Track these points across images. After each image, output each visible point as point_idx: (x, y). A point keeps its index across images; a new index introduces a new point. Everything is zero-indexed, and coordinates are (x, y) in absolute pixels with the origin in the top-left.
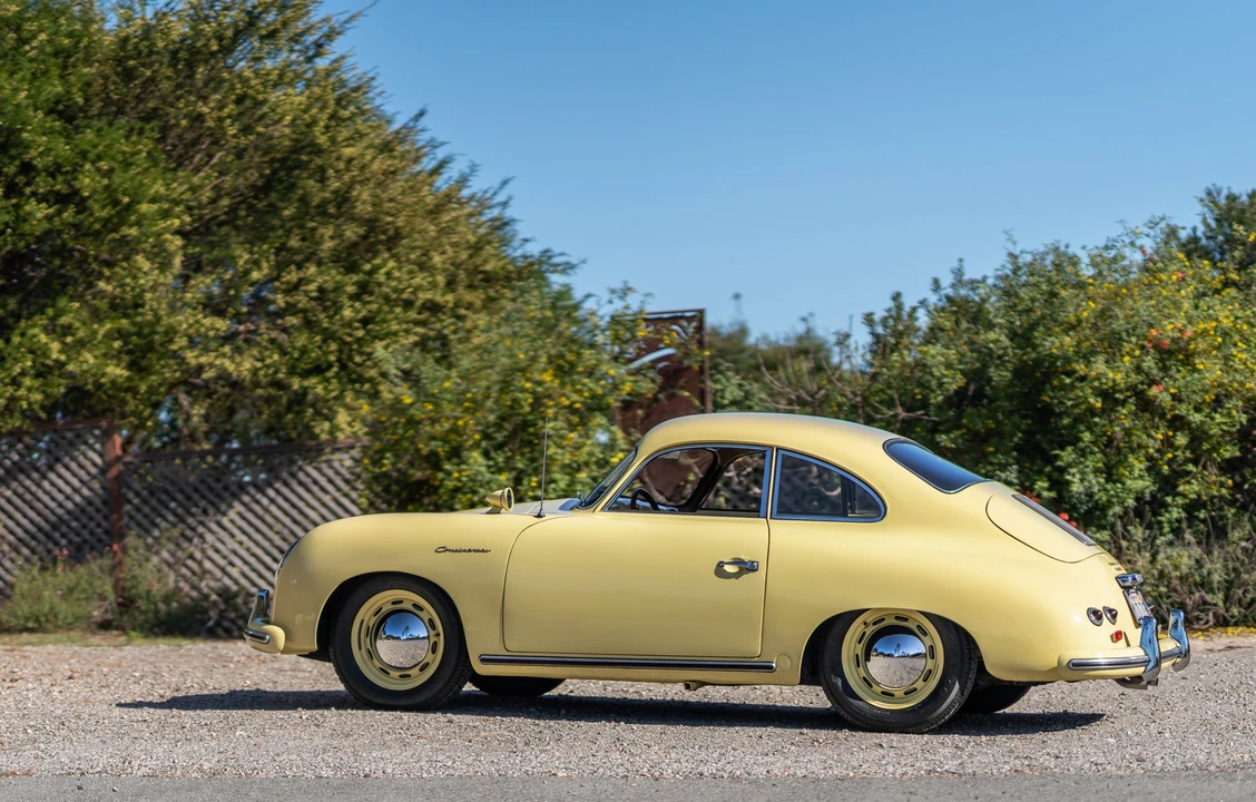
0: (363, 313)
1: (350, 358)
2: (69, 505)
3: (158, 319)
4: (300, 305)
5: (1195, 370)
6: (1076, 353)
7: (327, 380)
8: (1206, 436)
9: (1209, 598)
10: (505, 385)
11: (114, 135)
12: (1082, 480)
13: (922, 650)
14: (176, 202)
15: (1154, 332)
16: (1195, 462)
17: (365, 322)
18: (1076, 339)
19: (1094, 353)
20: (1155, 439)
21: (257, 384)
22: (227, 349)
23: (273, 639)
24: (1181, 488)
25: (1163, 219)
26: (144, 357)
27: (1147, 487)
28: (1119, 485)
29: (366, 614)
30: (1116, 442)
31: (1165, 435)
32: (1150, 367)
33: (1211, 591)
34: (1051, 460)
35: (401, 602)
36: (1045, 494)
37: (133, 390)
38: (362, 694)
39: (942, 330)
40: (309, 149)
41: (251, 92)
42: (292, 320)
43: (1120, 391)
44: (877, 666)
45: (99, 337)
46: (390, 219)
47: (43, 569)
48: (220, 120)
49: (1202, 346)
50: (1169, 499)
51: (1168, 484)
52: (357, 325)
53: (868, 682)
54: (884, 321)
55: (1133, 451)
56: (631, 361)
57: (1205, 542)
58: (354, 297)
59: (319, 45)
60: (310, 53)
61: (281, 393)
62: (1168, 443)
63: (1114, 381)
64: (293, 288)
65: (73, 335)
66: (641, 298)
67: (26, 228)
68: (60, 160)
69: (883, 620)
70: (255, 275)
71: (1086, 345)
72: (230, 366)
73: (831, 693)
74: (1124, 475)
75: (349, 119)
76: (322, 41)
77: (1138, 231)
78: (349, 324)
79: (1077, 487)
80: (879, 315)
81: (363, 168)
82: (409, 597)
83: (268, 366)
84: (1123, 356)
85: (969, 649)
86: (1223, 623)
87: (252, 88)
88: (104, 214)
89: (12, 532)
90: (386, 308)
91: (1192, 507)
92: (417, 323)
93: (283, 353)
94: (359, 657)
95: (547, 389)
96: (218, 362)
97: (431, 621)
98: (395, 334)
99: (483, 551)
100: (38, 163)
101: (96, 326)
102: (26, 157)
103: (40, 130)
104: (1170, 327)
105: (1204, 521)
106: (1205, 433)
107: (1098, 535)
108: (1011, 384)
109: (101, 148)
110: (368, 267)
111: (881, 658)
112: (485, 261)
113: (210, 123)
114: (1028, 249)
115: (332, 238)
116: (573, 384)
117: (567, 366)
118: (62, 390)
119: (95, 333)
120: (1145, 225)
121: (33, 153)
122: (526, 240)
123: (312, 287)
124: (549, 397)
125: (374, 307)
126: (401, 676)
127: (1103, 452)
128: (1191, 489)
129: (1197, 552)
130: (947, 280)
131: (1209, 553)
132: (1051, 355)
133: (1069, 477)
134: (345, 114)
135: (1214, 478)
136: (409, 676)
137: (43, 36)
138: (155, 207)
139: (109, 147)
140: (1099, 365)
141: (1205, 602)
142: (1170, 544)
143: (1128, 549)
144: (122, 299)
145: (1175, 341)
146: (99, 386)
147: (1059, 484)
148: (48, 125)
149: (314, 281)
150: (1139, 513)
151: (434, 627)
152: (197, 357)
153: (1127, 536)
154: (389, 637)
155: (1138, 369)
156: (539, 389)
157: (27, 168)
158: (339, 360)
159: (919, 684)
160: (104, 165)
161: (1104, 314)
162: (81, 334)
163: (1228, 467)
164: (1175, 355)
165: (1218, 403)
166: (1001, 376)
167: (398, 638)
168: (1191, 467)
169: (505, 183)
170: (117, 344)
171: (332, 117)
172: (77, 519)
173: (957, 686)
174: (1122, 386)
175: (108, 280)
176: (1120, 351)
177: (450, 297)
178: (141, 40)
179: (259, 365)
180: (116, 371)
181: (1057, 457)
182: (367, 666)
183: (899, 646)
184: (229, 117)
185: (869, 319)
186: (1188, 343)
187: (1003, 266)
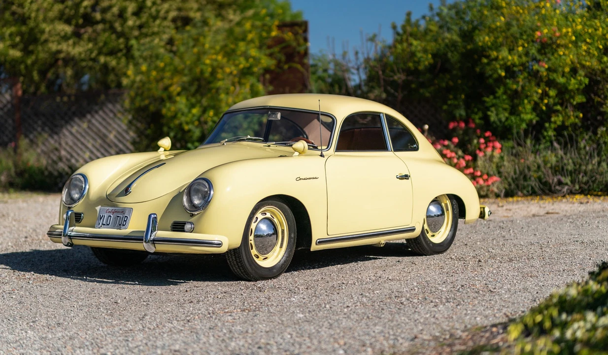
0: (138, 23)
3: (37, 26)
4: (108, 19)
5: (558, 55)
6: (492, 45)
7: (120, 59)
9: (563, 179)
12: (496, 114)
15: (538, 34)
16: (562, 105)
17: (140, 27)
18: (492, 37)
19: (503, 45)
20: (537, 92)
21: (82, 60)
24: (553, 119)
27: (534, 118)
28: (518, 117)
31: (544, 90)
32: (534, 53)
34: (483, 103)
37: (24, 62)
39: (430, 31)
43: (516, 67)
45: (7, 34)
49: (564, 41)
50: (547, 125)
51: (545, 116)
52: (135, 29)
55: (526, 97)
57: (565, 147)
58: (134, 14)
61: (95, 64)
62: (545, 94)
63: (512, 60)
64: (105, 10)
70: (85, 3)
72: (71, 50)
74: (521, 112)
78: (132, 28)
79: (493, 117)
83: (87, 50)
84: (518, 47)
86: (572, 193)
90: (150, 20)
91: (560, 130)
93: (95, 44)
95: (219, 64)
96: (67, 48)
98: (157, 33)
104: (545, 31)
105: (564, 137)
106: (566, 89)
107: (506, 144)
108: (459, 62)
116: (234, 60)
117: (230, 51)
125: (144, 20)
127: (510, 99)
128: (557, 120)
129: (561, 153)
131: (566, 153)
133: (489, 113)
135: (571, 113)
140: (504, 53)
141: (561, 182)
142: (546, 148)
145: (551, 38)
146: (6, 60)
147: (485, 116)
150: (528, 132)
163: (579, 107)
165: (573, 72)
166: (454, 57)
168: (559, 107)
170: (18, 39)
174: (517, 63)
176: (517, 44)
180: (16, 53)
181: (485, 101)
186: (557, 40)
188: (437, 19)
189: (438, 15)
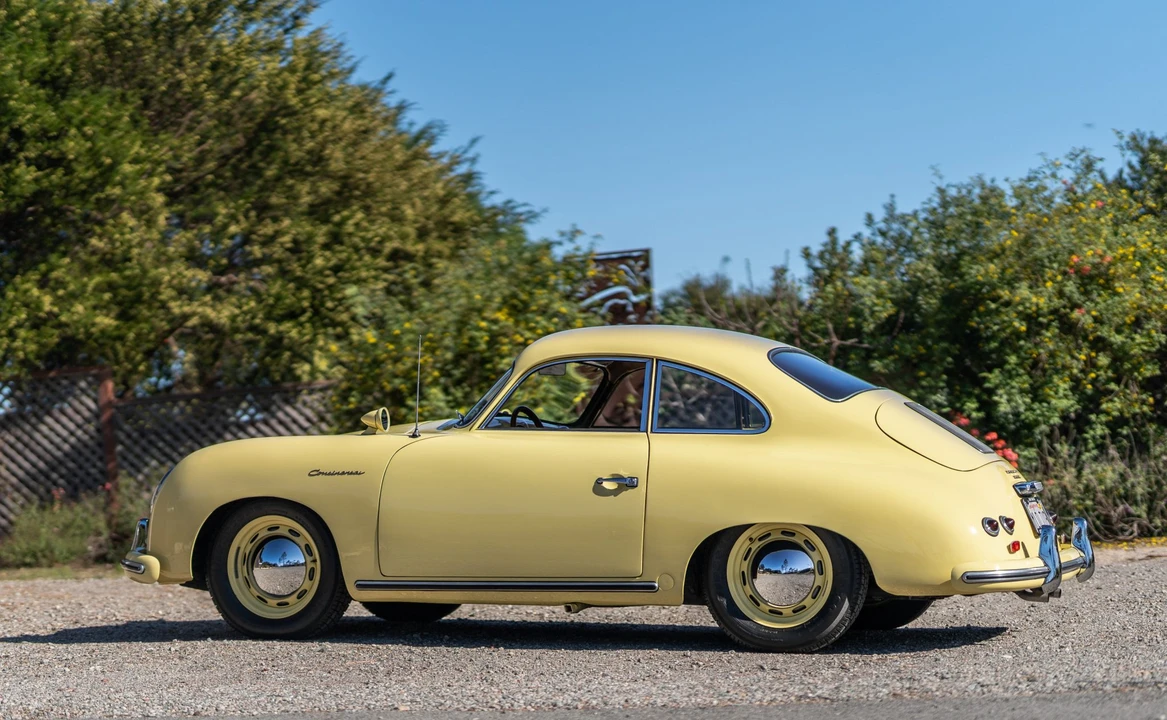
0: (334, 262)
1: (322, 304)
2: (66, 447)
3: (145, 272)
4: (276, 256)
5: (1116, 294)
6: (1001, 279)
7: (301, 325)
8: (1127, 356)
9: (1133, 510)
10: (462, 324)
11: (98, 102)
12: (1009, 401)
13: (810, 565)
14: (158, 163)
15: (1074, 258)
16: (1118, 381)
17: (336, 269)
18: (1000, 265)
19: (1018, 279)
20: (1078, 360)
21: (236, 330)
22: (208, 298)
23: (148, 568)
24: (1104, 406)
25: (1083, 151)
26: (131, 308)
27: (1072, 406)
28: (1045, 405)
29: (243, 540)
30: (1041, 365)
31: (1088, 356)
32: (1071, 292)
33: (1135, 503)
34: (979, 382)
35: (277, 528)
36: (974, 415)
37: (121, 338)
38: (239, 624)
39: (875, 262)
40: (283, 112)
41: (224, 58)
42: (268, 269)
43: (1044, 316)
44: (763, 583)
45: (90, 288)
46: (361, 175)
47: (42, 508)
48: (196, 85)
49: (1121, 270)
50: (1093, 417)
51: (1091, 403)
52: (328, 272)
53: (755, 600)
54: (821, 256)
55: (1057, 372)
56: (582, 299)
57: (1127, 456)
58: (326, 247)
59: (296, 18)
60: (288, 25)
61: (259, 337)
62: (1091, 364)
63: (1037, 305)
64: (269, 241)
65: (65, 288)
66: (592, 240)
67: (16, 189)
68: (46, 126)
69: (769, 535)
70: (233, 229)
71: (1010, 271)
72: (210, 313)
73: (716, 612)
74: (1049, 395)
75: (320, 82)
76: (298, 14)
77: (1058, 163)
78: (320, 272)
79: (1004, 408)
80: (815, 249)
81: (334, 127)
82: (285, 523)
83: (245, 313)
84: (1045, 282)
85: (859, 563)
86: (1146, 533)
87: (226, 55)
88: (89, 174)
89: (14, 474)
90: (355, 257)
91: (1115, 424)
92: (386, 270)
93: (260, 301)
94: (236, 585)
95: (502, 328)
96: (200, 310)
97: (307, 547)
98: (365, 280)
99: (357, 473)
100: (27, 129)
101: (85, 279)
102: (16, 124)
103: (25, 98)
104: (1090, 253)
105: (1127, 437)
106: (1126, 353)
107: (1025, 453)
108: (939, 310)
109: (85, 114)
110: (337, 218)
111: (767, 575)
112: (453, 213)
113: (187, 89)
114: (954, 182)
115: (309, 193)
116: (527, 321)
117: (520, 306)
118: (56, 340)
119: (85, 285)
120: (1066, 157)
121: (22, 119)
122: (492, 193)
123: (286, 239)
124: (505, 335)
125: (344, 256)
126: (279, 604)
127: (1029, 374)
128: (1114, 406)
129: (1121, 466)
130: (880, 216)
131: (1132, 466)
132: (977, 283)
133: (996, 398)
134: (316, 77)
135: (1135, 396)
136: (287, 604)
137: (32, 12)
138: (138, 167)
139: (93, 113)
140: (1023, 291)
141: (1129, 514)
142: (1095, 459)
143: (1055, 465)
144: (113, 254)
145: (1095, 266)
146: (89, 335)
147: (987, 406)
148: (33, 93)
149: (288, 233)
150: (1064, 430)
151: (310, 553)
152: (181, 306)
153: (1053, 452)
154: (266, 565)
155: (1061, 294)
156: (495, 328)
157: (17, 134)
158: (312, 306)
159: (808, 602)
160: (88, 130)
161: (1027, 242)
162: (72, 287)
163: (1149, 385)
164: (1095, 280)
165: (1137, 324)
166: (928, 303)
167: (275, 565)
168: (1113, 386)
169: (474, 141)
170: (107, 296)
171: (304, 79)
172: (74, 461)
173: (846, 604)
174: (1046, 310)
175: (101, 237)
176: (1042, 276)
177: (420, 247)
178: (121, 12)
179: (237, 311)
180: (105, 321)
181: (985, 379)
182: (244, 594)
183: (786, 562)
184: (204, 82)
185: (806, 254)
186: (1108, 269)
187: (930, 200)
188: (879, 240)
189: (883, 234)
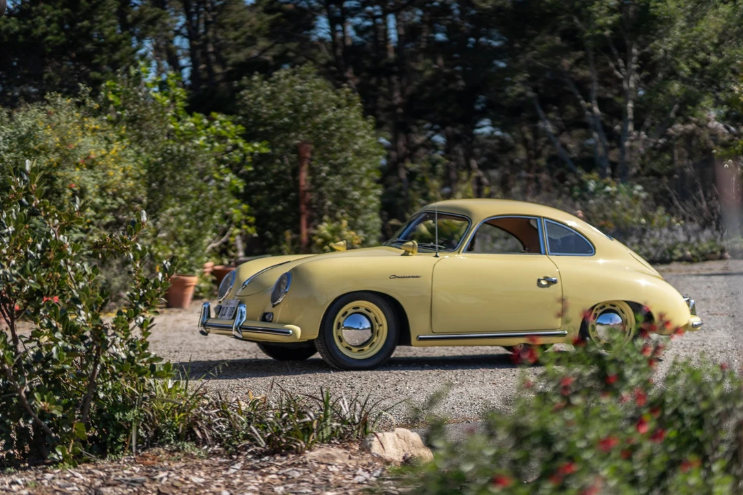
23: (294, 332)
29: (341, 315)
35: (359, 308)
69: (604, 307)
97: (376, 318)
99: (417, 277)
126: (358, 351)
136: (364, 350)
151: (377, 321)
167: (358, 329)
182: (341, 345)
183: (610, 319)
